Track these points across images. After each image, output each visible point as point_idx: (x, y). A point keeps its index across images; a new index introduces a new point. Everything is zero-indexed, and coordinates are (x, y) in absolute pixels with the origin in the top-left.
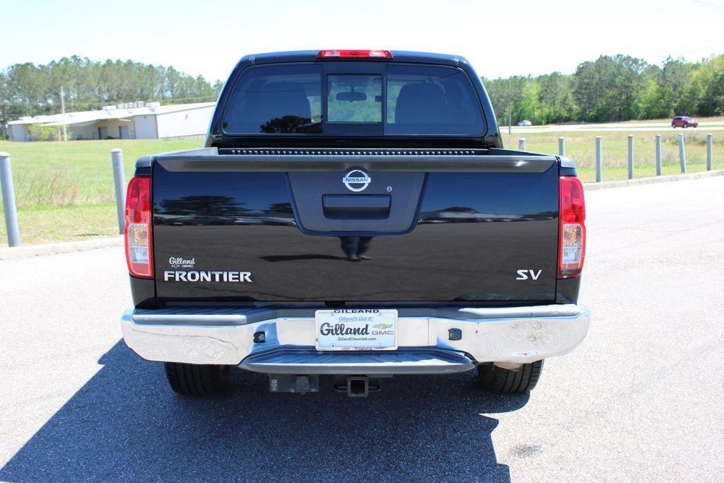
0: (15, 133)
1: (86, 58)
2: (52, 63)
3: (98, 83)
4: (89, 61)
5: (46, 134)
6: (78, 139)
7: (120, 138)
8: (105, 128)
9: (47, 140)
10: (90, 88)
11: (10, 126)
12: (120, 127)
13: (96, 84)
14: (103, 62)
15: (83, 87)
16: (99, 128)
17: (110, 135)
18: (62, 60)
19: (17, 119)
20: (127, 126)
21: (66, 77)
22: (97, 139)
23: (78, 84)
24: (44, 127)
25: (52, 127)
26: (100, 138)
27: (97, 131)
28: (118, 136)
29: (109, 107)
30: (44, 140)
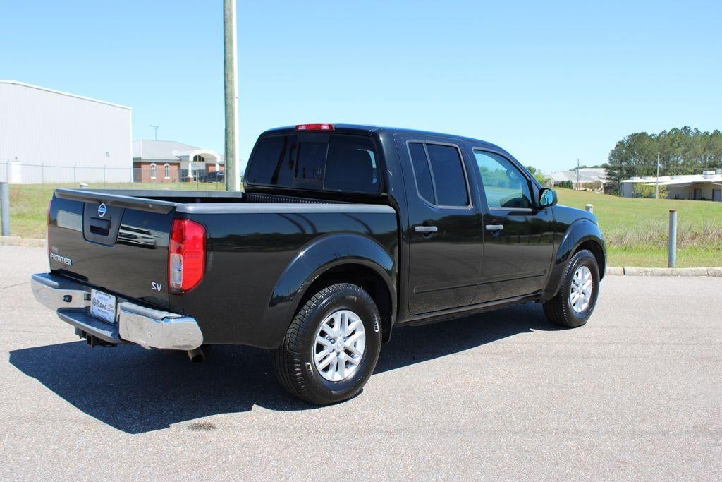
0: (626, 189)
1: (696, 129)
2: (663, 132)
3: (704, 151)
4: (698, 132)
5: (646, 192)
6: (676, 198)
7: (713, 200)
8: (701, 190)
9: (647, 197)
10: (696, 155)
11: (623, 183)
12: (713, 190)
13: (702, 152)
14: (711, 132)
15: (690, 154)
16: (695, 190)
17: (704, 196)
18: (672, 131)
19: (629, 179)
20: (720, 190)
21: (676, 145)
22: (692, 199)
23: (685, 151)
24: (646, 186)
25: (653, 186)
26: (695, 199)
27: (693, 192)
28: (711, 198)
29: (709, 172)
30: (644, 197)
